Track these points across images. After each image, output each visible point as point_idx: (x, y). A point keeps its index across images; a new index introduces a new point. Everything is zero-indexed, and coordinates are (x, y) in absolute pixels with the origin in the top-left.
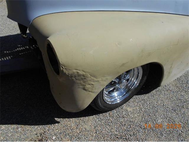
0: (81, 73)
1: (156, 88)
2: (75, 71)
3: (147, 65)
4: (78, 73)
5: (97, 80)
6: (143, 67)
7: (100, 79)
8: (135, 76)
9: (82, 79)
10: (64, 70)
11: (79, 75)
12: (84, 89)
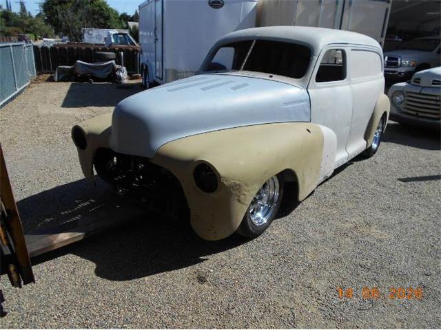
0: (237, 182)
1: (295, 208)
2: (232, 181)
3: (281, 173)
4: (235, 183)
5: (248, 189)
6: (277, 175)
7: (250, 188)
8: (272, 186)
9: (238, 189)
10: (225, 182)
11: (236, 185)
12: (239, 201)
